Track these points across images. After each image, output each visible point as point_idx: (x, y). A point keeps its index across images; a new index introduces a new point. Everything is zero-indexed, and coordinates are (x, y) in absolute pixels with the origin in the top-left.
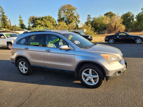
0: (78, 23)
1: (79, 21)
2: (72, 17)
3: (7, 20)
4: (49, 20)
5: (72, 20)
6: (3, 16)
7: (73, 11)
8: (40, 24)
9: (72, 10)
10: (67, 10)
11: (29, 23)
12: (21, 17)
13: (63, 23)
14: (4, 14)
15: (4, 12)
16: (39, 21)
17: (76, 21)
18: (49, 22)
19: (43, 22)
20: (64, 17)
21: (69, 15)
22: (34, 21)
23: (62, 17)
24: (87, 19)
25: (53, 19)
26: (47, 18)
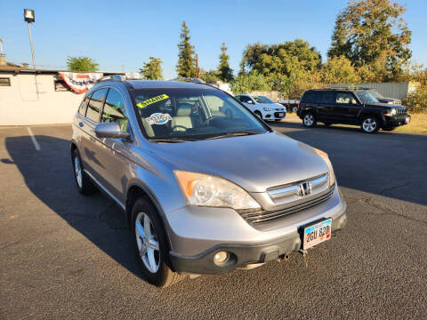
2: (379, 41)
3: (193, 56)
4: (297, 54)
5: (378, 50)
6: (186, 46)
7: (390, 20)
8: (268, 65)
9: (385, 15)
10: (368, 16)
11: (243, 65)
12: (226, 49)
13: (340, 62)
14: (189, 42)
15: (188, 36)
16: (266, 58)
18: (296, 59)
19: (277, 59)
20: (351, 41)
21: (372, 34)
22: (255, 57)
23: (345, 42)
25: (312, 49)
26: (292, 48)
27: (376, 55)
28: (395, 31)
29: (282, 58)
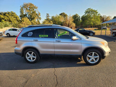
0: (39, 20)
1: (40, 19)
2: (34, 14)
4: (12, 16)
5: (34, 17)
7: (35, 10)
9: (34, 8)
10: (29, 8)
13: (26, 19)
16: (2, 16)
17: (37, 18)
18: (13, 17)
19: (6, 17)
20: (26, 14)
21: (32, 12)
23: (24, 14)
24: (46, 17)
26: (10, 14)
28: (37, 13)
29: (8, 17)
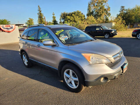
0: (108, 16)
1: (109, 14)
2: (102, 10)
3: (43, 17)
4: (78, 15)
5: (101, 13)
6: (40, 14)
7: (104, 4)
8: (69, 19)
9: (102, 2)
10: (97, 3)
11: (60, 20)
12: (54, 14)
13: (91, 17)
14: (41, 12)
15: (41, 10)
16: (68, 17)
17: (106, 14)
18: (78, 17)
19: (72, 17)
20: (94, 11)
21: (99, 8)
22: (64, 17)
23: (91, 11)
24: (120, 11)
25: (82, 14)
26: (76, 13)
27: (101, 15)
28: (105, 7)
